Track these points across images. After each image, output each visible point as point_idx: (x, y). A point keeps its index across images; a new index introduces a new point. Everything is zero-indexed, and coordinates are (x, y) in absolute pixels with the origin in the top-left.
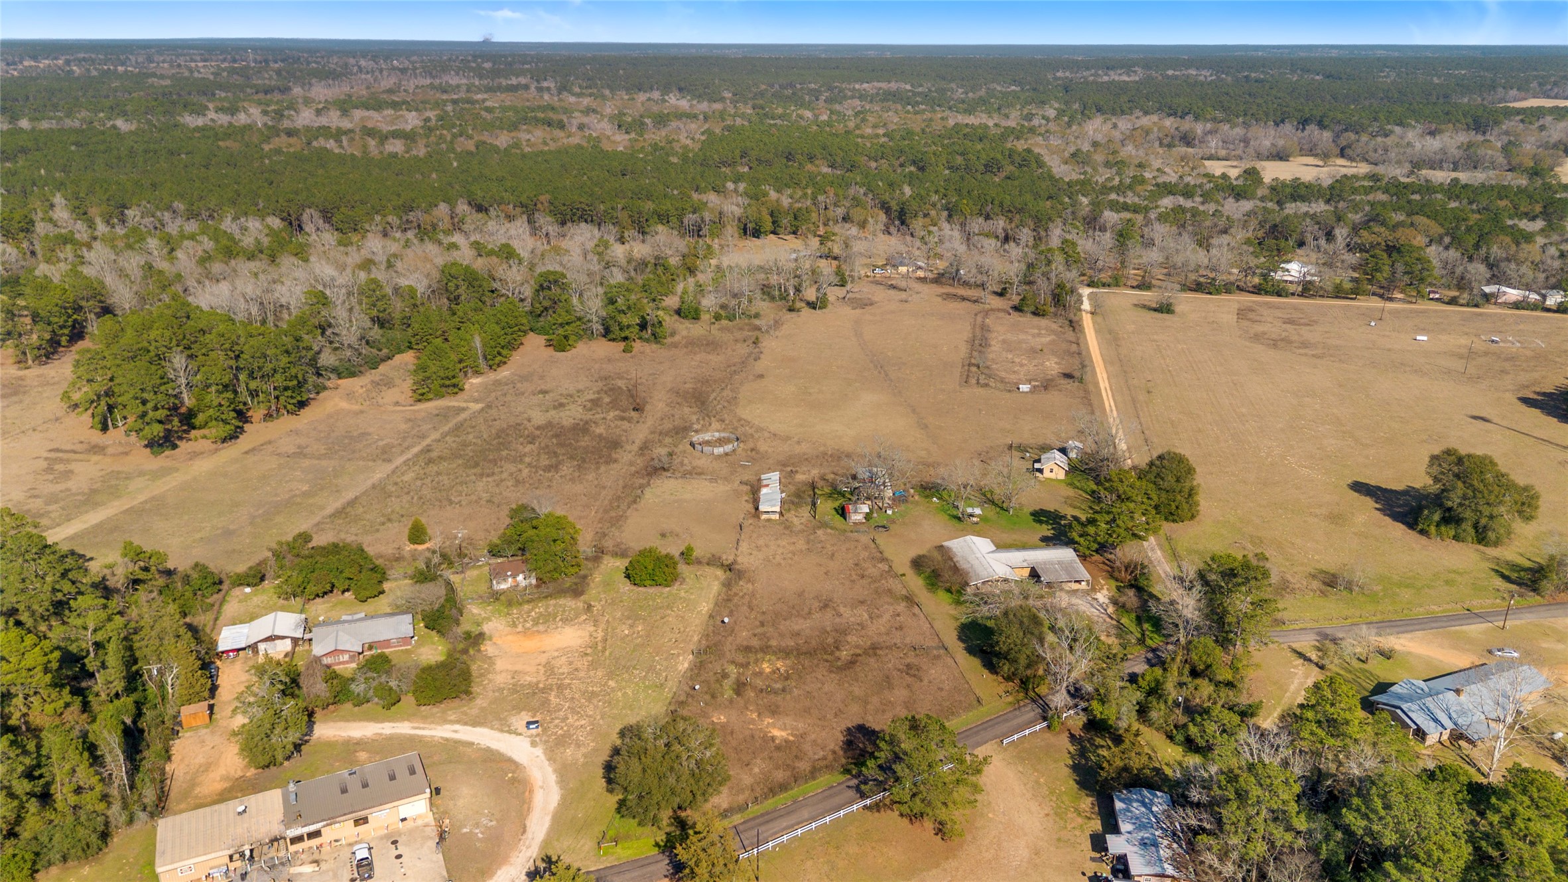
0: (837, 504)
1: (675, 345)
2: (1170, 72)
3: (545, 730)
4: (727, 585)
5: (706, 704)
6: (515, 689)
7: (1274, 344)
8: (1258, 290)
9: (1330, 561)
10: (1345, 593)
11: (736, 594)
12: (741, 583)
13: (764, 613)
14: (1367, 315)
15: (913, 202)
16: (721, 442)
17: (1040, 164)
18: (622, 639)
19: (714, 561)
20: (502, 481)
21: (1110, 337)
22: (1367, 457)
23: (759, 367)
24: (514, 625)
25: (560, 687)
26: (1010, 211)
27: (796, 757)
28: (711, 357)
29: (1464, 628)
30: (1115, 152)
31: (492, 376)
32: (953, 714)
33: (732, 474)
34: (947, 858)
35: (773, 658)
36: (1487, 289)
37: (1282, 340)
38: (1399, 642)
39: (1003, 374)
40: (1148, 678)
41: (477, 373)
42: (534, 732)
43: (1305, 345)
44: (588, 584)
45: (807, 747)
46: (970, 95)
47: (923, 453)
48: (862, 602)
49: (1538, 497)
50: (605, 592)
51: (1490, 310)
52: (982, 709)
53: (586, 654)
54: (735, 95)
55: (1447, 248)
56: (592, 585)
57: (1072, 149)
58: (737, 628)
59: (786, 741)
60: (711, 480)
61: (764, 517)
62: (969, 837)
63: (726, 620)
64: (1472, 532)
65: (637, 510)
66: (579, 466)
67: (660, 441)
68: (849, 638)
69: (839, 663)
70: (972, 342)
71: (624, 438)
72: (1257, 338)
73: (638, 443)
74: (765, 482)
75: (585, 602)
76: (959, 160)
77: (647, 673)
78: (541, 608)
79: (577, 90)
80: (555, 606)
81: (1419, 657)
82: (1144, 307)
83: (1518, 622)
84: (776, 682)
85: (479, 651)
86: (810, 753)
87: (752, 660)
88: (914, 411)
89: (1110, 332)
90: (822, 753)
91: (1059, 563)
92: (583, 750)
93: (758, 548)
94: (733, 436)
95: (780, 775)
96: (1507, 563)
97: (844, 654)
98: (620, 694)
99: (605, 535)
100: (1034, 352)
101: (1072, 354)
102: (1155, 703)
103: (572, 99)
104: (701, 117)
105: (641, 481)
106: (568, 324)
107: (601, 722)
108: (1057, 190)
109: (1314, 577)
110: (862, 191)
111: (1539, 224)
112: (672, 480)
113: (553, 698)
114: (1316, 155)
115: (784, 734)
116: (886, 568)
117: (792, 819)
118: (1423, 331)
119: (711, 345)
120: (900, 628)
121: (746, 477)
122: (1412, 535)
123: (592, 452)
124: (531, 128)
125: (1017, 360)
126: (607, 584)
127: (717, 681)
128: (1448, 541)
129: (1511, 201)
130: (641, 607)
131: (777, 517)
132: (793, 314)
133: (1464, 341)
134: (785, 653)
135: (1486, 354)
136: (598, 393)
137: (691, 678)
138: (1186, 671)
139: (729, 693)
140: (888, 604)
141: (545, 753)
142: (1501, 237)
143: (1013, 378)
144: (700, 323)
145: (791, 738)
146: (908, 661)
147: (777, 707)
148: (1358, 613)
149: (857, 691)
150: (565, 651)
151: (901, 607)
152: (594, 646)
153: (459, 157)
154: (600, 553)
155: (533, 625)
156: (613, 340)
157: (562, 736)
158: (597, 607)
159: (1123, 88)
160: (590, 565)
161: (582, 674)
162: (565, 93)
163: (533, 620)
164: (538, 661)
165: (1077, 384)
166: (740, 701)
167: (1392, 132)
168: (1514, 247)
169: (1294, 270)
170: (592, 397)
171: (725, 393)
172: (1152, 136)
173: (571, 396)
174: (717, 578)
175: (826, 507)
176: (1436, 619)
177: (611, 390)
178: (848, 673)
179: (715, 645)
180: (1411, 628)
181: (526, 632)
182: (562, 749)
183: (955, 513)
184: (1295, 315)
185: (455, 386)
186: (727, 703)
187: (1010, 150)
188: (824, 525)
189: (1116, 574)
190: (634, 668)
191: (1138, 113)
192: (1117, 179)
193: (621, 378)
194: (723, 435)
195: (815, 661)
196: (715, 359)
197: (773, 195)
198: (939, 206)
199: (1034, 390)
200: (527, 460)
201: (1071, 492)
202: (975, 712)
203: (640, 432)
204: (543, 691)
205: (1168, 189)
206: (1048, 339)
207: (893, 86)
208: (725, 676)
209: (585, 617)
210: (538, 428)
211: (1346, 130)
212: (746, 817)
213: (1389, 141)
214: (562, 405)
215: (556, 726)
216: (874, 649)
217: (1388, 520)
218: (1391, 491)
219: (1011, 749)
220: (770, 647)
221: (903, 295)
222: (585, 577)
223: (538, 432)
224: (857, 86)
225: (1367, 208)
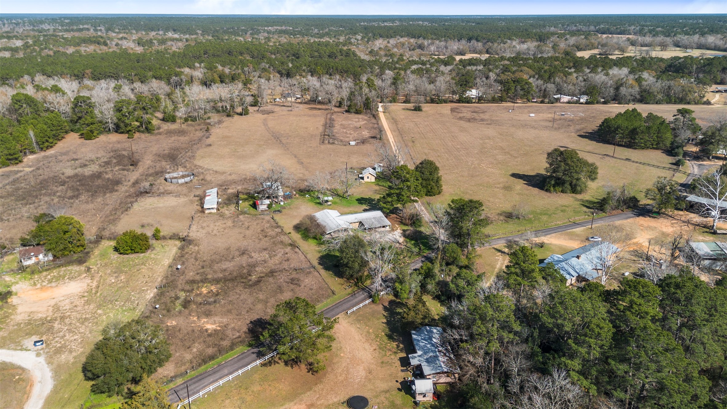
0: (251, 203)
1: (160, 134)
2: (411, 23)
3: (48, 345)
4: (182, 248)
5: (164, 316)
6: (29, 323)
7: (469, 120)
8: (459, 101)
9: (507, 207)
10: (516, 220)
11: (187, 253)
12: (191, 247)
13: (204, 261)
14: (508, 109)
15: (293, 69)
16: (183, 177)
17: (355, 54)
18: (110, 285)
19: (175, 237)
20: (39, 206)
21: (394, 121)
22: (517, 162)
23: (208, 141)
24: (35, 284)
25: (62, 318)
26: (342, 72)
27: (221, 339)
28: (180, 138)
29: (574, 230)
30: (389, 50)
31: (43, 154)
32: (318, 301)
33: (189, 192)
34: (316, 384)
35: (209, 285)
36: (556, 97)
37: (472, 119)
38: (545, 239)
39: (342, 138)
40: (424, 268)
41: (32, 153)
42: (40, 347)
43: (482, 120)
44: (90, 257)
45: (229, 332)
46: (321, 32)
47: (301, 175)
48: (265, 249)
49: (597, 168)
50: (100, 260)
51: (558, 104)
52: (335, 297)
53: (84, 296)
54: (203, 32)
55: (537, 79)
56: (92, 257)
57: (370, 50)
58: (186, 271)
59: (215, 330)
60: (176, 196)
61: (207, 212)
62: (329, 369)
63: (179, 267)
64: (569, 187)
65: (127, 214)
66: (92, 195)
67: (146, 179)
68: (257, 269)
69: (250, 283)
70: (325, 125)
71: (123, 179)
72: (461, 118)
73: (132, 181)
74: (207, 194)
75: (86, 267)
76: (316, 54)
77: (125, 302)
78: (55, 273)
79: (117, 30)
80: (65, 271)
81: (555, 245)
82: (408, 109)
83: (597, 225)
84: (210, 298)
85: (7, 302)
86: (231, 336)
87: (195, 288)
88: (295, 157)
89: (393, 119)
90: (238, 334)
91: (374, 218)
92: (74, 354)
93: (203, 228)
94: (190, 173)
95: (210, 351)
96: (587, 201)
97: (254, 278)
98: (104, 317)
99: (104, 229)
100: (356, 129)
101: (375, 128)
102: (429, 281)
103: (114, 35)
104: (184, 40)
105: (132, 200)
106: (92, 124)
107: (89, 335)
108: (363, 64)
109: (501, 214)
110: (267, 66)
111: (573, 70)
112: (152, 198)
113: (56, 325)
114: (476, 53)
115: (214, 327)
116: (280, 230)
117: (217, 375)
118: (532, 113)
119: (182, 132)
120: (288, 260)
121: (198, 193)
122: (543, 193)
123: (102, 187)
124: (87, 45)
125: (348, 132)
126: (103, 255)
127: (172, 302)
128: (559, 193)
129: (560, 62)
130: (124, 266)
131: (215, 211)
132: (230, 118)
133: (550, 115)
134: (217, 281)
135: (560, 119)
136: (110, 158)
137: (154, 302)
138: (444, 264)
139: (178, 308)
140: (281, 248)
141: (46, 360)
142: (559, 74)
143: (347, 139)
144: (176, 124)
145: (219, 328)
146: (293, 276)
147: (210, 311)
148: (524, 228)
149: (261, 296)
150: (68, 296)
151: (288, 249)
152: (90, 291)
153: (42, 58)
154: (99, 239)
155: (48, 284)
156: (122, 133)
157: (60, 347)
158: (94, 268)
159: (391, 28)
160: (92, 246)
161: (79, 308)
162: (110, 32)
163: (49, 281)
164: (49, 304)
165: (378, 140)
166: (187, 311)
167: (506, 42)
168: (565, 78)
169: (473, 93)
170: (106, 160)
171: (188, 154)
172: (405, 46)
173: (92, 161)
174: (175, 245)
175: (244, 205)
176: (560, 227)
177: (118, 156)
178: (255, 287)
179: (172, 282)
180: (550, 232)
181: (42, 288)
182: (58, 356)
183: (318, 201)
184: (477, 110)
185: (16, 159)
186: (177, 313)
187: (340, 49)
188: (243, 213)
189: (404, 221)
190: (116, 301)
191: (398, 37)
192: (391, 60)
193: (125, 150)
194: (184, 173)
195: (236, 284)
196: (183, 139)
197: (220, 68)
198: (306, 71)
199: (357, 144)
200: (58, 194)
201: (377, 188)
202: (331, 299)
203: (134, 176)
204: (49, 322)
205: (414, 62)
206: (363, 123)
207: (284, 28)
208: (177, 298)
209: (85, 275)
210: (69, 177)
211: (488, 42)
212: (186, 379)
213: (506, 46)
214: (85, 165)
215: (57, 342)
216: (272, 273)
217: (531, 187)
218: (530, 176)
219: (353, 316)
220: (207, 279)
221: (290, 108)
222: (88, 253)
223: (68, 180)
224: (266, 28)
225: (501, 67)
